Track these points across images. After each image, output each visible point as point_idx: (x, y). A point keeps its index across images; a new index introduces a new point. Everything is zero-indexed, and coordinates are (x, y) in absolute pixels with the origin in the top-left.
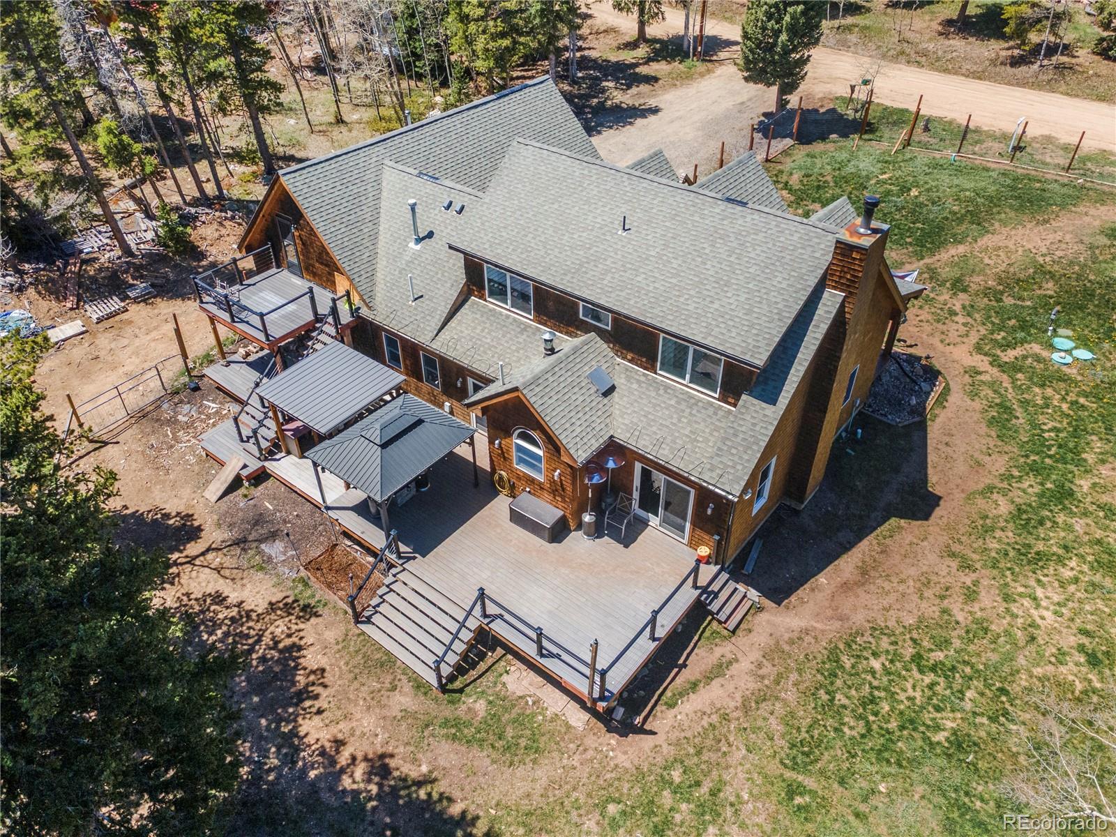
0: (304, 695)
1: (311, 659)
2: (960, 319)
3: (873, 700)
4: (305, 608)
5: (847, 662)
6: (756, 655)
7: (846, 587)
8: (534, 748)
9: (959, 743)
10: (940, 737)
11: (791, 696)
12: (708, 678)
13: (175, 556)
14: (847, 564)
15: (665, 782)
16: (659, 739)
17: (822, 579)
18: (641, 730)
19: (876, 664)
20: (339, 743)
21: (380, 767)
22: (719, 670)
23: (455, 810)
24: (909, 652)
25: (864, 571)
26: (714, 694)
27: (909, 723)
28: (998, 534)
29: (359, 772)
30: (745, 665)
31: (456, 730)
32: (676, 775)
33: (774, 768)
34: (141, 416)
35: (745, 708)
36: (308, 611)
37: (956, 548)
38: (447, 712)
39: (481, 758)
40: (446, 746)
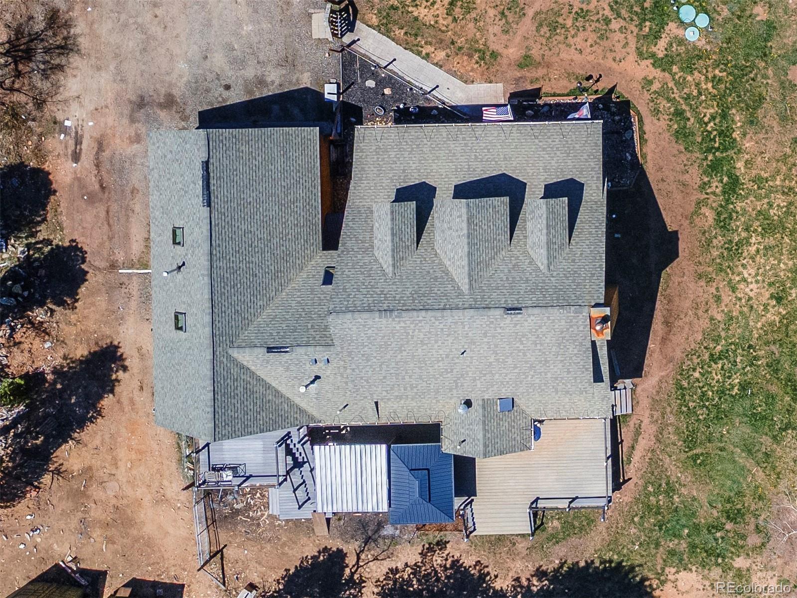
0: (482, 577)
1: (468, 561)
2: (615, 25)
3: (704, 394)
4: (438, 544)
5: (685, 384)
6: (647, 413)
7: (664, 340)
8: (591, 521)
9: (743, 387)
10: (736, 391)
11: (672, 419)
12: (636, 440)
13: (347, 571)
14: (657, 326)
15: (647, 495)
16: (634, 480)
17: (651, 345)
18: (625, 481)
19: (697, 375)
20: (517, 579)
21: (540, 574)
22: (638, 432)
23: (582, 564)
24: (706, 357)
25: (667, 323)
26: (643, 444)
27: (722, 392)
28: (715, 242)
29: (535, 581)
30: (646, 421)
31: (555, 539)
32: (650, 489)
33: (683, 456)
34: (213, 521)
35: (658, 440)
36: (442, 544)
37: (701, 269)
38: (545, 535)
39: (574, 540)
40: (557, 547)
